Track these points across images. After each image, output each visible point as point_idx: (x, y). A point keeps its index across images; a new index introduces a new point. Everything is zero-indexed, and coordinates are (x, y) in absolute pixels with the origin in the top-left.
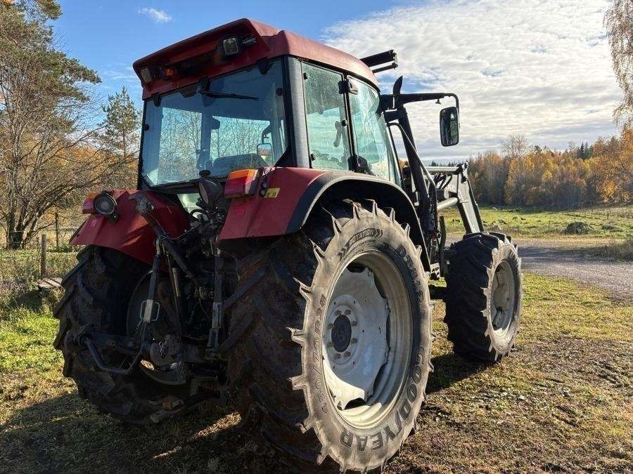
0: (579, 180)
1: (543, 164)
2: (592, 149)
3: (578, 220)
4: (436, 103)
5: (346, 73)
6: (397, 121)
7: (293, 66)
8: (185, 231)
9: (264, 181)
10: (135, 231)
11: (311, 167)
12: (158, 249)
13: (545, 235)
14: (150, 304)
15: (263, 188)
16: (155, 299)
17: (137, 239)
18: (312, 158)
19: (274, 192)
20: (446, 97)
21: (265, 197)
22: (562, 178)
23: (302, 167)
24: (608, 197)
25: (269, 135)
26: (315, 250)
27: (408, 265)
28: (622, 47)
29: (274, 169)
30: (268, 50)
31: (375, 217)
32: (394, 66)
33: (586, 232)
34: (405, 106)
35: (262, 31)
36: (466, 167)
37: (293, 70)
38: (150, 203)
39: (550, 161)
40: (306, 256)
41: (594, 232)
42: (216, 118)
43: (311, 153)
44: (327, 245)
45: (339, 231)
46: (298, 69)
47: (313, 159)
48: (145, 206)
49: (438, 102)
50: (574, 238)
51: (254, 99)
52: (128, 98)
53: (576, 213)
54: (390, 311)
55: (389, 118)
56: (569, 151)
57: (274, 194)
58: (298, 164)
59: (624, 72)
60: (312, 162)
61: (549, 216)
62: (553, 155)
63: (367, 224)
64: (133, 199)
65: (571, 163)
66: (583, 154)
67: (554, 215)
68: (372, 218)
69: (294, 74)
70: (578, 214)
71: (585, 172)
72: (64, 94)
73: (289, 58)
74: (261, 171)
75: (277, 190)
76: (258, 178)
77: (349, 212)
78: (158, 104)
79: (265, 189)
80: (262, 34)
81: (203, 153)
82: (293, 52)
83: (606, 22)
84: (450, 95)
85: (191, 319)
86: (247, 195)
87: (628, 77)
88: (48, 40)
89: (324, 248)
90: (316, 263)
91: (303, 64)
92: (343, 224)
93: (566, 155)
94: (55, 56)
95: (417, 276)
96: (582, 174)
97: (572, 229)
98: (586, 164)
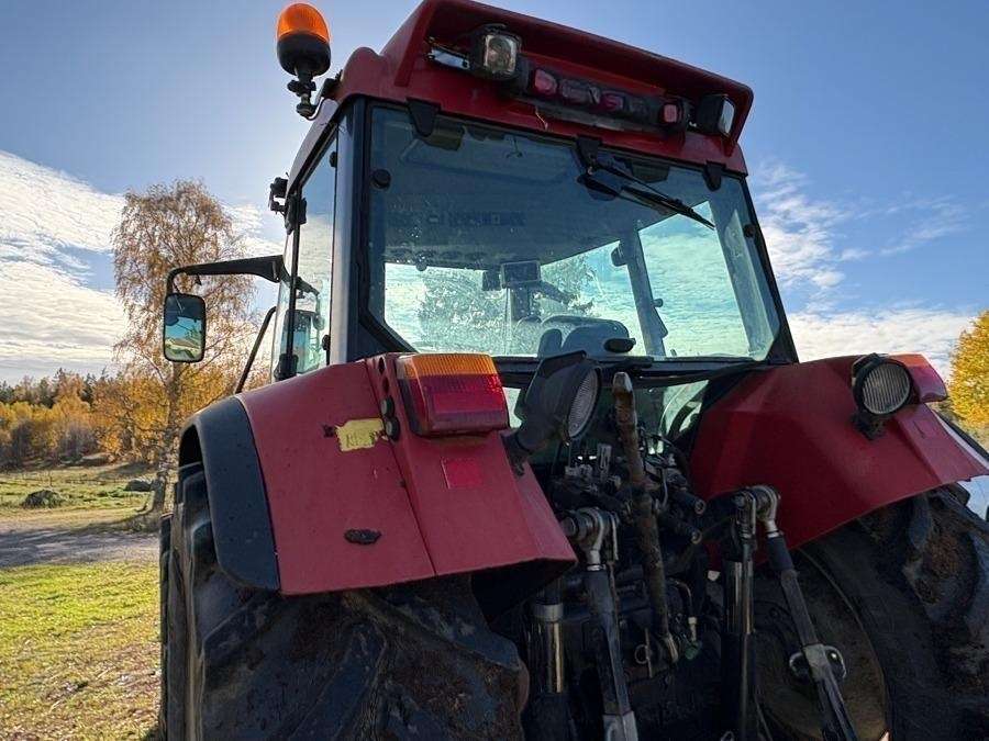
33: (59, 504)
97: (34, 501)
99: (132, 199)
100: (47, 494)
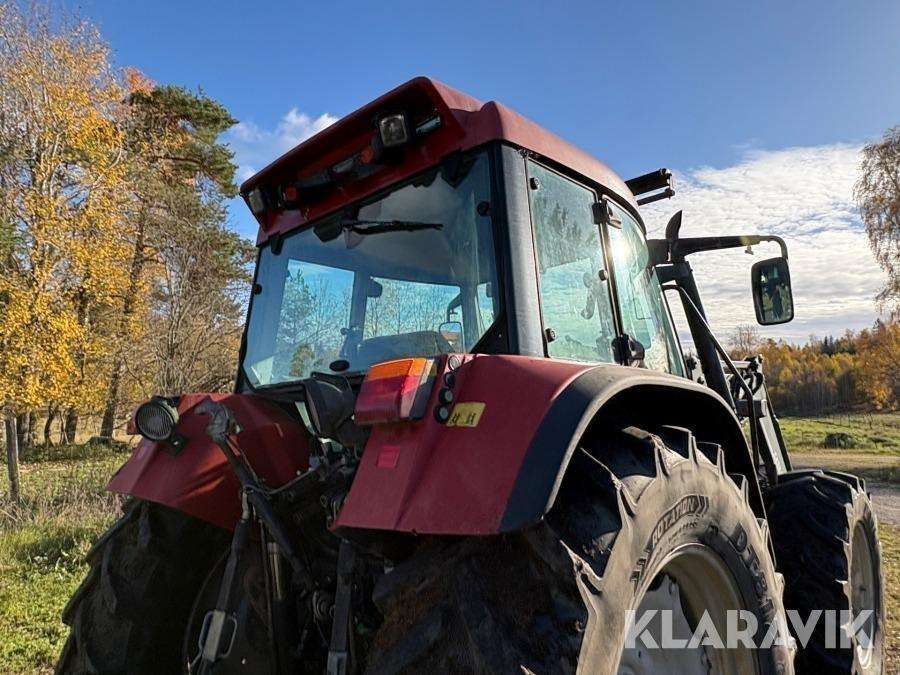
0: (826, 380)
1: (780, 360)
2: (838, 343)
3: (840, 430)
4: (746, 252)
5: (600, 190)
6: (673, 283)
7: (511, 163)
8: (299, 473)
9: (448, 387)
10: (213, 470)
11: (546, 355)
12: (245, 506)
13: (800, 448)
14: (219, 619)
15: (444, 403)
16: (229, 612)
17: (218, 482)
18: (548, 337)
19: (471, 413)
20: (763, 243)
21: (449, 424)
22: (805, 377)
23: (527, 354)
24: (881, 402)
25: (459, 310)
26: (578, 578)
27: (752, 568)
28: (880, 224)
29: (470, 358)
30: (462, 135)
31: (693, 467)
32: (669, 194)
33: (852, 446)
34: (687, 258)
35: (453, 100)
36: (760, 360)
37: (511, 169)
38: (233, 421)
39: (788, 356)
40: (554, 592)
41: (862, 447)
42: (376, 279)
43: (546, 328)
44: (607, 556)
45: (630, 513)
46: (519, 170)
47: (551, 340)
48: (224, 426)
49: (749, 251)
50: (837, 453)
51: (434, 226)
52: (303, 282)
53: (828, 420)
54: (710, 667)
55: (664, 276)
56: (810, 345)
57: (471, 417)
58: (521, 349)
59: (885, 251)
60: (549, 345)
61: (794, 422)
62: (790, 350)
63: (682, 489)
64: (203, 414)
65: (813, 359)
66: (828, 349)
67: (801, 421)
68: (690, 472)
69: (512, 178)
70: (831, 421)
71: (833, 371)
72: (231, 276)
73: (505, 148)
74: (441, 362)
75: (478, 409)
76: (435, 380)
77: (646, 463)
78: (277, 251)
79: (450, 406)
80: (452, 105)
81: (352, 334)
82: (510, 138)
83: (856, 194)
84: (769, 239)
85: (301, 646)
86: (406, 420)
87: (891, 257)
88: (220, 218)
89: (600, 565)
90: (582, 611)
91: (528, 162)
92: (637, 494)
93: (807, 350)
94: (225, 235)
95: (766, 589)
96: (831, 373)
97: (832, 442)
98: (834, 362)
99: (869, 151)
100: (843, 436)
